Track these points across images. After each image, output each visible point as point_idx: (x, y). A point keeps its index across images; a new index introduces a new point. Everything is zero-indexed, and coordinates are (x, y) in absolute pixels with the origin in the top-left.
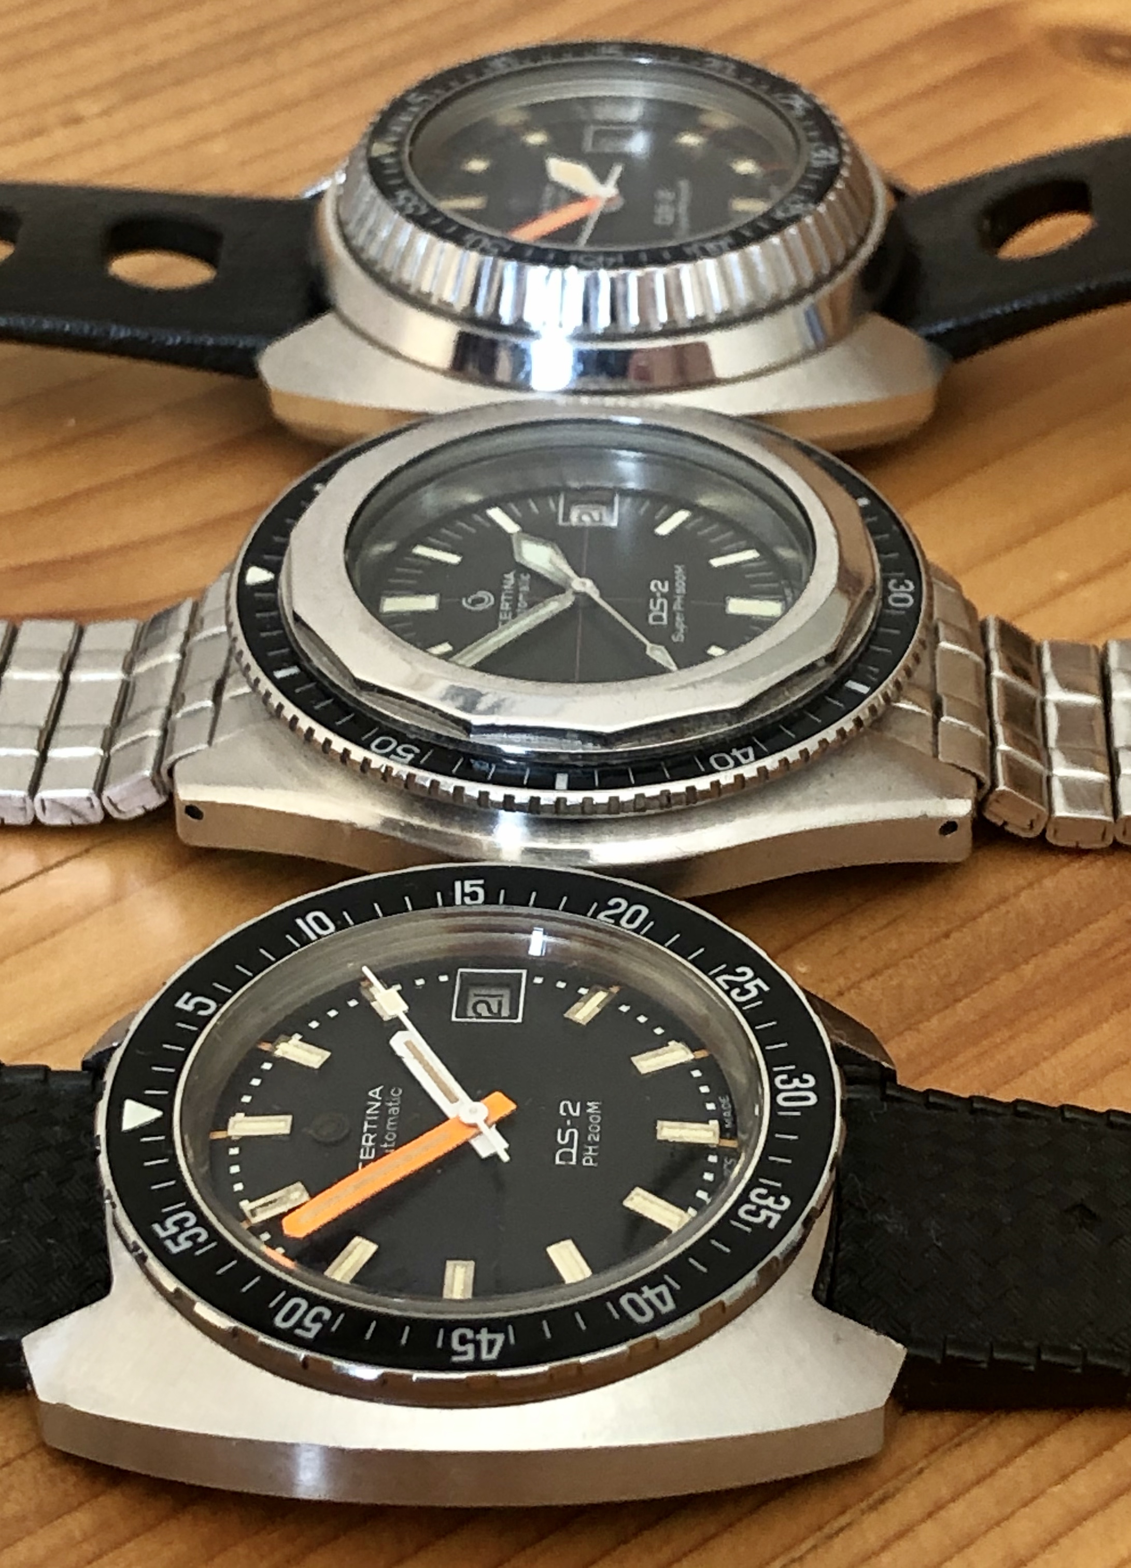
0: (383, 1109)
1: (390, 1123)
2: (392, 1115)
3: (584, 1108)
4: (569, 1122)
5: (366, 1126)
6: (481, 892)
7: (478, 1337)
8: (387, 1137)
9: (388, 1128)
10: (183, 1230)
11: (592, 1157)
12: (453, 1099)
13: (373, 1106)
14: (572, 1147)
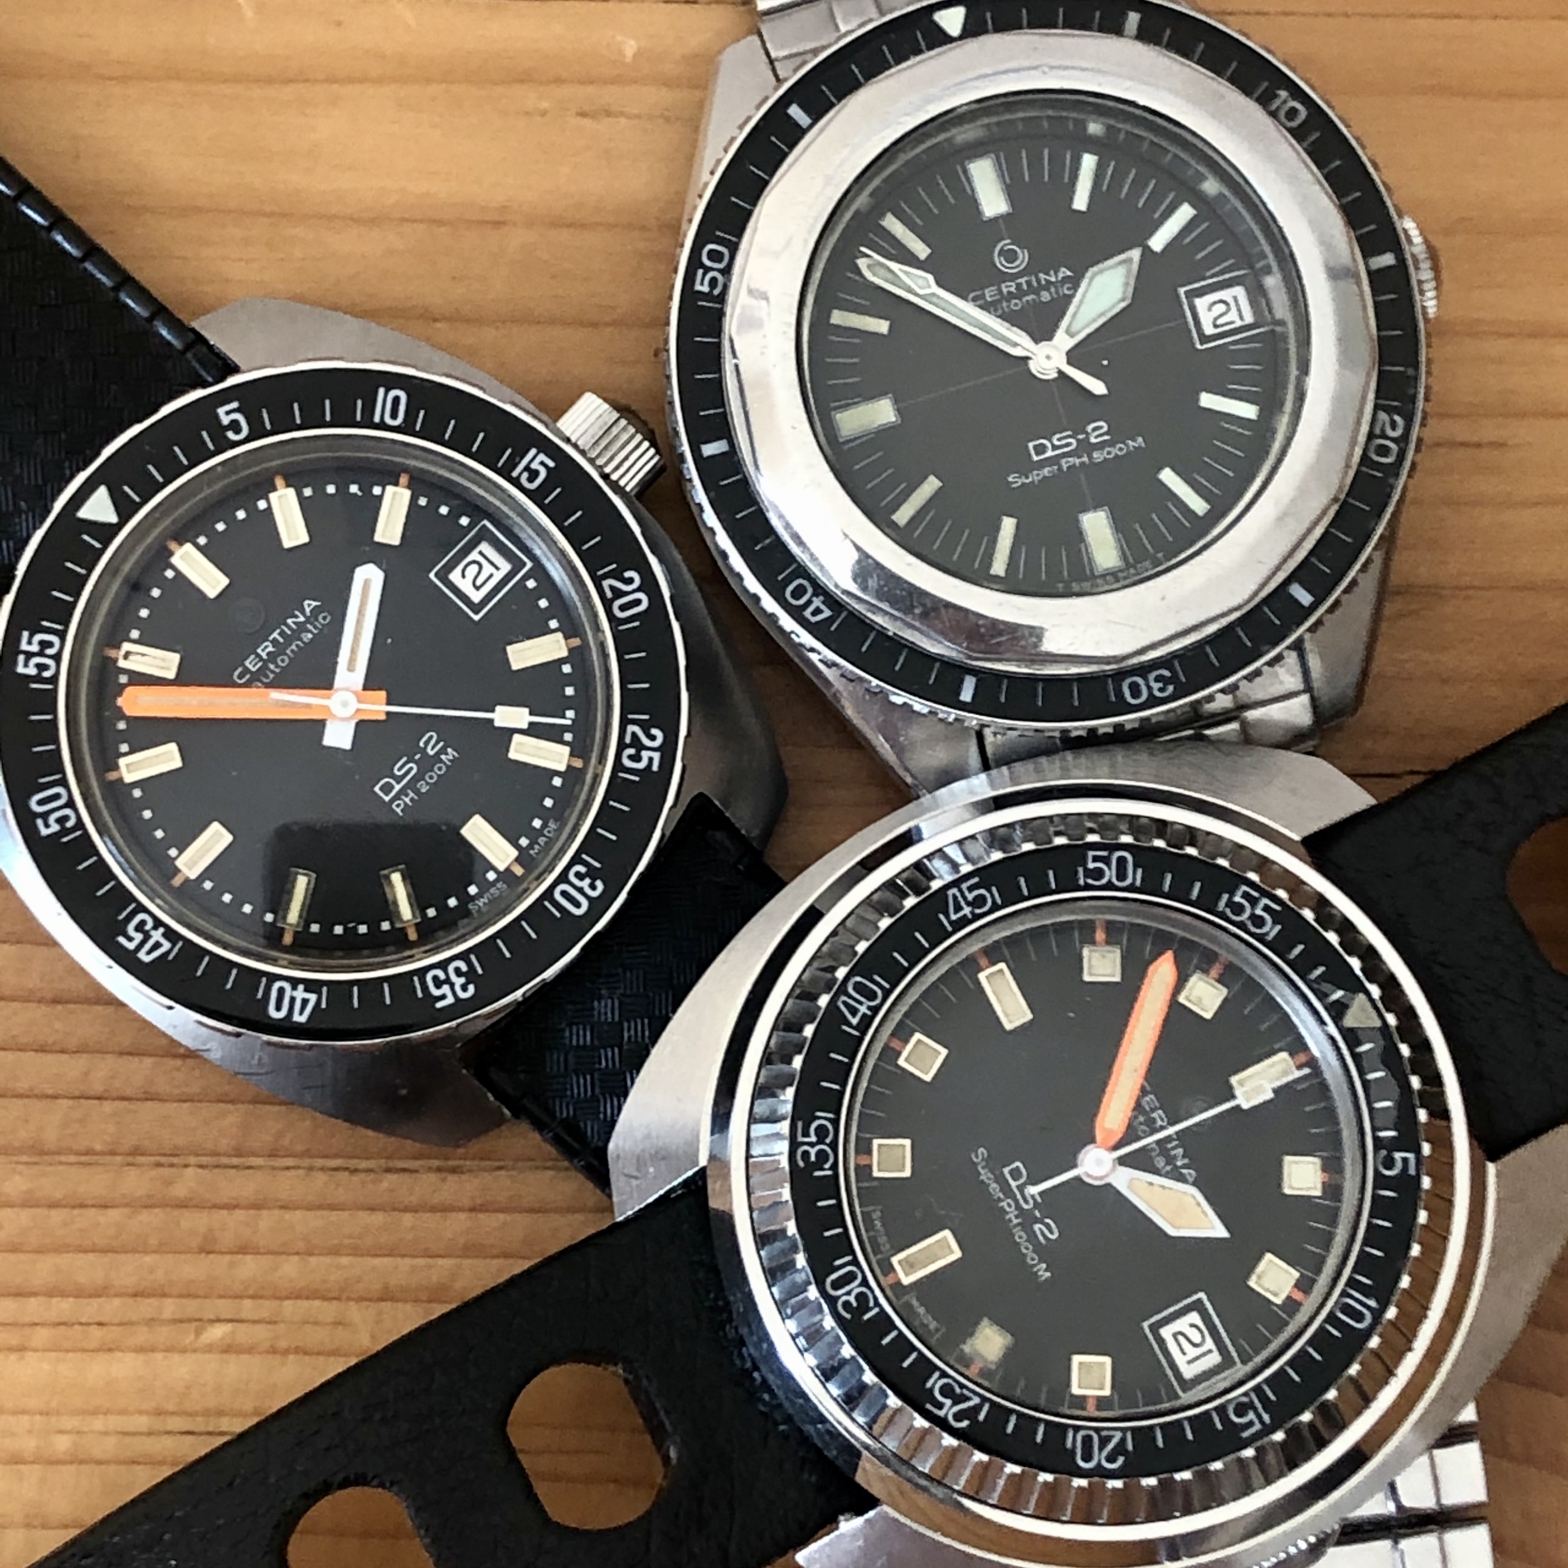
0: (301, 627)
1: (294, 647)
2: (301, 640)
3: (443, 751)
4: (417, 757)
5: (275, 635)
6: (543, 473)
7: (153, 933)
8: (279, 660)
9: (288, 652)
10: (41, 654)
11: (405, 804)
12: (351, 668)
13: (297, 617)
14: (398, 783)
